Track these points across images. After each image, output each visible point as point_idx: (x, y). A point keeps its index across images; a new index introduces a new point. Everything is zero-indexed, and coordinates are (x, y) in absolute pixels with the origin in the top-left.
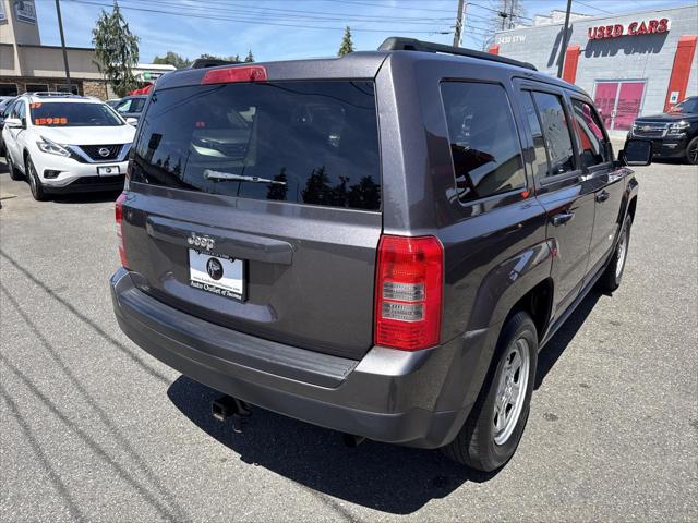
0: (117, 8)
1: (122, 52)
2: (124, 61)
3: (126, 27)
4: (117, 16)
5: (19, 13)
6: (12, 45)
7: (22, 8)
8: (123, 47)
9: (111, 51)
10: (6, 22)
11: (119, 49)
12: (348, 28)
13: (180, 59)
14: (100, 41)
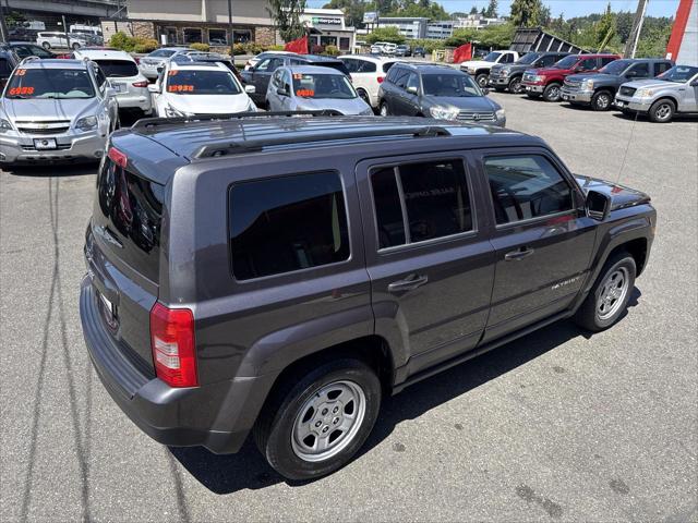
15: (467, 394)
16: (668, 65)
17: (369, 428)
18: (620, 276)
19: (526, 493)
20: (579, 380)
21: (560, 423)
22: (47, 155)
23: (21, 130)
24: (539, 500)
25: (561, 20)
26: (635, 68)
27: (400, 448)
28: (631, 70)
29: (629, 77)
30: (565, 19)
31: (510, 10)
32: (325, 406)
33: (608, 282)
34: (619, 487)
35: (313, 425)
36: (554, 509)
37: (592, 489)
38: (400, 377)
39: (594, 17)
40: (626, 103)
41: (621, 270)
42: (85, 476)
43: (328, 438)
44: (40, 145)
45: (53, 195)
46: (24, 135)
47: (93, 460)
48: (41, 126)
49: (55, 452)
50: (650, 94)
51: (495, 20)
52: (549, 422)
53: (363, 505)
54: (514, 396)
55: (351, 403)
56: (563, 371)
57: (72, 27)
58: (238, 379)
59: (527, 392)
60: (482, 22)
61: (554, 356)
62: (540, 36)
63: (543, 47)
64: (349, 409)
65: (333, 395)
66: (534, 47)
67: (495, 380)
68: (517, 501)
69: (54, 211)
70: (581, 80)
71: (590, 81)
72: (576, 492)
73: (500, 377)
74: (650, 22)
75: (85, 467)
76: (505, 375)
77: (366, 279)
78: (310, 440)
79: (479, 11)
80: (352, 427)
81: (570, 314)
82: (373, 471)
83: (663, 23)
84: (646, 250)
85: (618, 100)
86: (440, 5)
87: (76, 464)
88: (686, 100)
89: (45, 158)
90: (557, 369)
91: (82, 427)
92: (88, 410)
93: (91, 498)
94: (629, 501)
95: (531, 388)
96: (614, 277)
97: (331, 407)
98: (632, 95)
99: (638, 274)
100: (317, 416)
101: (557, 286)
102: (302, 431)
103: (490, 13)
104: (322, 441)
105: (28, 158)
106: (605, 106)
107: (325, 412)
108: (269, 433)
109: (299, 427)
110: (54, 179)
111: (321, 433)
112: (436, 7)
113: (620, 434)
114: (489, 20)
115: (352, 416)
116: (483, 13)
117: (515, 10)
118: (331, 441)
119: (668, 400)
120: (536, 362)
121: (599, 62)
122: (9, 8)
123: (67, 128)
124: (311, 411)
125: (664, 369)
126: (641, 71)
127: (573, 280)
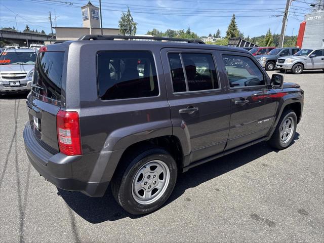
0: (129, 11)
1: (130, 30)
2: (130, 33)
3: (132, 19)
4: (129, 15)
5: (93, 15)
6: (89, 28)
7: (94, 13)
8: (130, 28)
9: (125, 30)
10: (88, 19)
11: (128, 28)
12: (234, 15)
13: (158, 32)
14: (122, 25)
15: (220, 176)
16: (298, 50)
17: (172, 188)
18: (290, 122)
19: (255, 217)
20: (276, 169)
21: (269, 187)
22: (15, 89)
23: (3, 77)
24: (263, 220)
25: (248, 38)
26: (283, 52)
27: (189, 200)
28: (282, 52)
29: (281, 55)
30: (250, 38)
31: (226, 33)
32: (149, 174)
33: (284, 124)
34: (302, 212)
35: (143, 184)
36: (271, 224)
37: (289, 214)
38: (186, 163)
39: (263, 37)
40: (281, 66)
41: (290, 119)
42: (22, 218)
43: (151, 192)
44: (12, 84)
45: (17, 106)
46: (4, 80)
47: (27, 211)
48: (13, 75)
49: (8, 208)
50: (292, 62)
51: (219, 39)
52: (263, 186)
53: (171, 225)
54: (244, 176)
55: (162, 174)
56: (267, 165)
57: (31, 45)
58: (103, 153)
59: (251, 175)
60: (214, 40)
61: (262, 159)
62: (240, 41)
63: (242, 46)
64: (161, 177)
65: (153, 168)
66: (238, 45)
67: (234, 170)
68: (251, 221)
69: (16, 112)
70: (260, 57)
71: (264, 58)
72: (281, 216)
73: (236, 169)
74: (287, 38)
75: (22, 215)
76: (238, 168)
77: (168, 106)
78: (141, 192)
79: (213, 35)
80: (163, 186)
81: (268, 139)
82: (175, 210)
83: (293, 38)
84: (300, 109)
85: (277, 65)
86: (195, 33)
87: (18, 214)
88: (308, 64)
89: (14, 90)
90: (264, 165)
91: (23, 197)
92: (26, 189)
93: (25, 228)
94: (309, 218)
95: (252, 173)
96: (287, 122)
97: (152, 175)
98: (283, 62)
99: (298, 122)
100: (145, 179)
101: (261, 122)
102: (137, 186)
103: (217, 36)
104: (147, 194)
105: (6, 91)
106: (272, 68)
107: (149, 177)
108: (120, 185)
109: (136, 184)
110: (18, 100)
111: (147, 189)
112: (193, 34)
113: (299, 190)
114: (217, 39)
115: (163, 181)
116: (214, 36)
117: (228, 34)
118: (152, 194)
119: (321, 175)
120: (253, 162)
121: (267, 50)
122: (2, 37)
123: (25, 76)
124: (141, 176)
125: (316, 163)
126: (286, 53)
127: (268, 120)
